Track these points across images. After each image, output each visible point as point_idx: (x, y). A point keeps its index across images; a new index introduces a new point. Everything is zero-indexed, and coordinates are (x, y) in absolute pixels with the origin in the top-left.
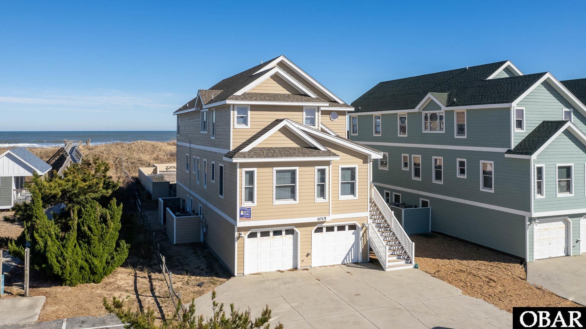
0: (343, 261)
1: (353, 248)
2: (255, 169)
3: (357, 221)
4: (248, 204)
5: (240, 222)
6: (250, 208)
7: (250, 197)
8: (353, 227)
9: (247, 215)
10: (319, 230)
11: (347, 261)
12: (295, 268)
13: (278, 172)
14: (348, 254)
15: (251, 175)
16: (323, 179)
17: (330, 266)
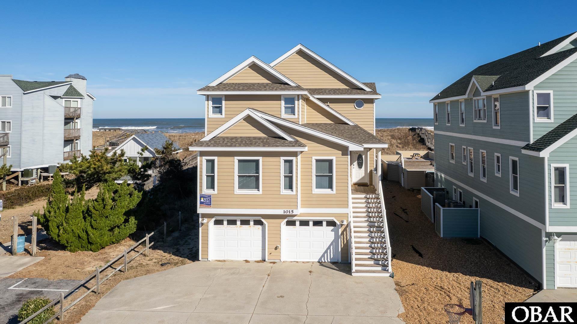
0: (321, 259)
1: (332, 246)
2: (215, 158)
3: (335, 218)
5: (200, 209)
6: (211, 196)
9: (207, 202)
10: (291, 223)
11: (324, 259)
12: (263, 261)
13: (240, 161)
14: (326, 252)
15: (211, 163)
16: (290, 170)
17: (303, 262)
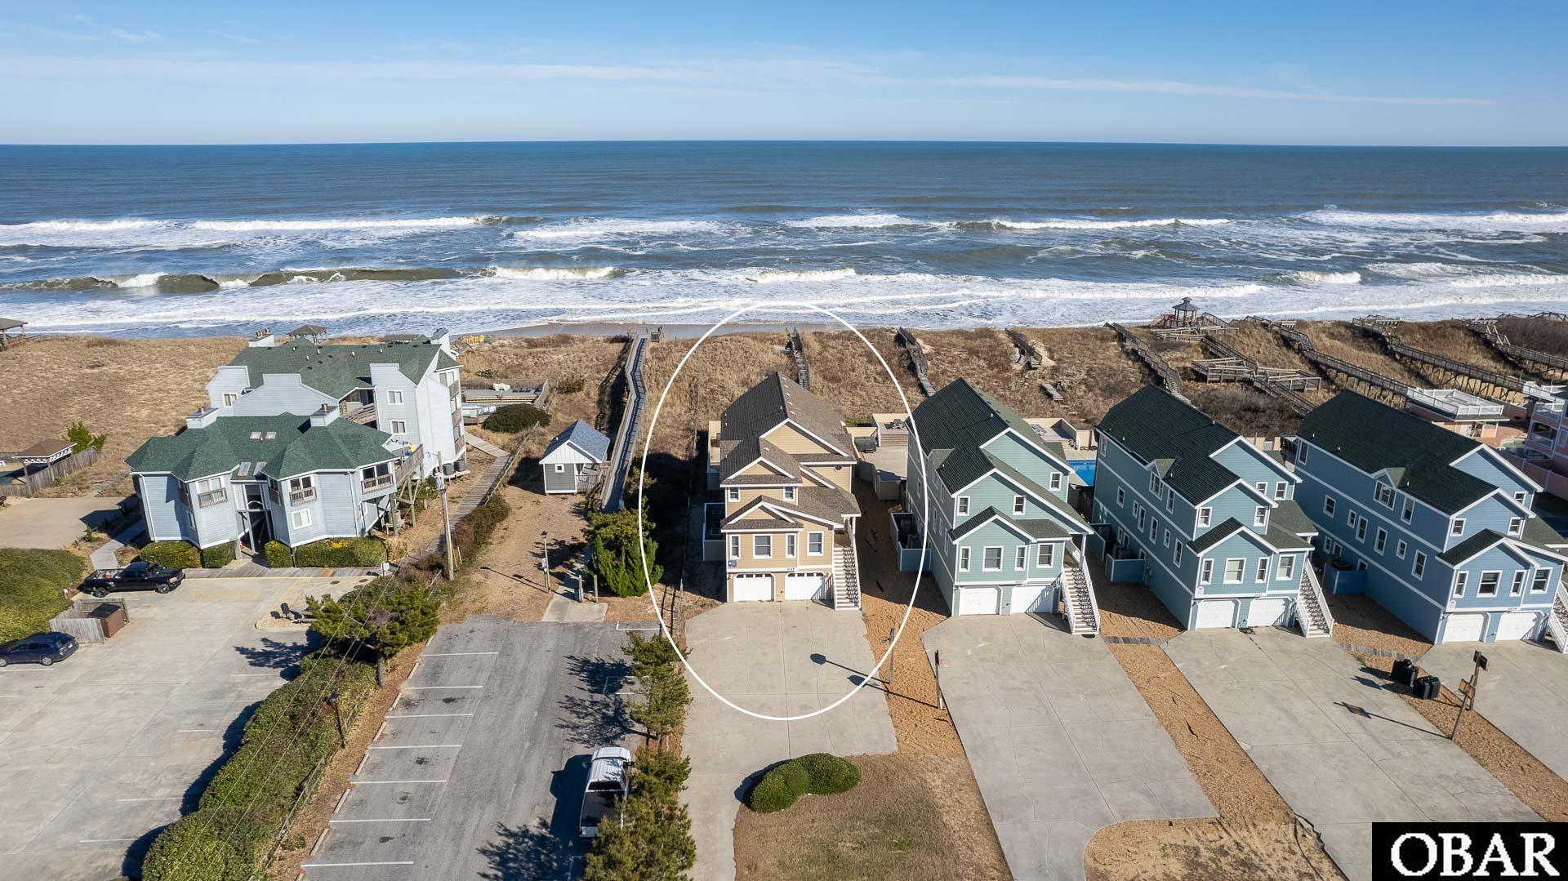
0: (812, 597)
1: (820, 589)
2: (739, 535)
3: (822, 571)
4: (735, 558)
5: (728, 569)
6: (736, 561)
7: (736, 553)
8: (818, 575)
9: (732, 564)
10: (792, 575)
11: (814, 598)
12: (773, 600)
13: (757, 538)
14: (816, 593)
15: (736, 540)
16: (792, 542)
17: (800, 600)
